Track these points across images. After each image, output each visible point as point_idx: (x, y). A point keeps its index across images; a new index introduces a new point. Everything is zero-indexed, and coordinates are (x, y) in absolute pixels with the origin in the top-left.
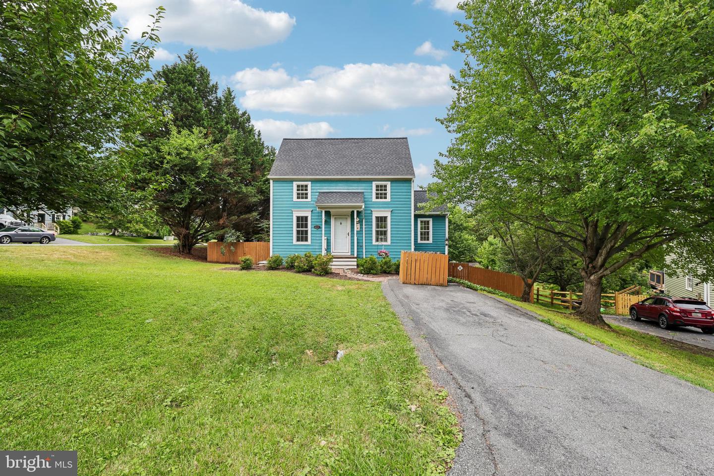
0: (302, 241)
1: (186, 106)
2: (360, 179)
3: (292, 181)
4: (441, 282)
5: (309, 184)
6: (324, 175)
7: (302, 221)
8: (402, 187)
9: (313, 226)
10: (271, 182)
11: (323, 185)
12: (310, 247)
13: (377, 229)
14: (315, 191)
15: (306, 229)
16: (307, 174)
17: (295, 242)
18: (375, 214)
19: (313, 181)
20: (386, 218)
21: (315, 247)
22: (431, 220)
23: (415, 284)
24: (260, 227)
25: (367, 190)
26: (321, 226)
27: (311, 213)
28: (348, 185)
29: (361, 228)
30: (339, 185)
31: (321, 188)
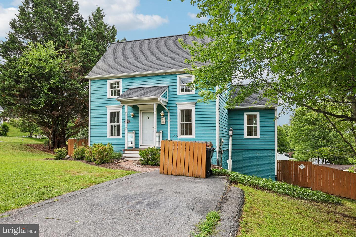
0: (115, 135)
1: (45, 24)
2: (165, 73)
3: (106, 79)
4: (199, 173)
5: (120, 81)
6: (133, 71)
7: (115, 116)
9: (123, 121)
10: (90, 81)
11: (133, 81)
12: (121, 141)
13: (183, 123)
14: (125, 87)
15: (118, 124)
16: (118, 72)
18: (180, 107)
19: (124, 78)
20: (190, 110)
22: (258, 114)
23: (172, 174)
25: (172, 84)
26: (131, 121)
27: (121, 108)
28: (155, 79)
29: (167, 121)
30: (147, 80)
31: (130, 84)
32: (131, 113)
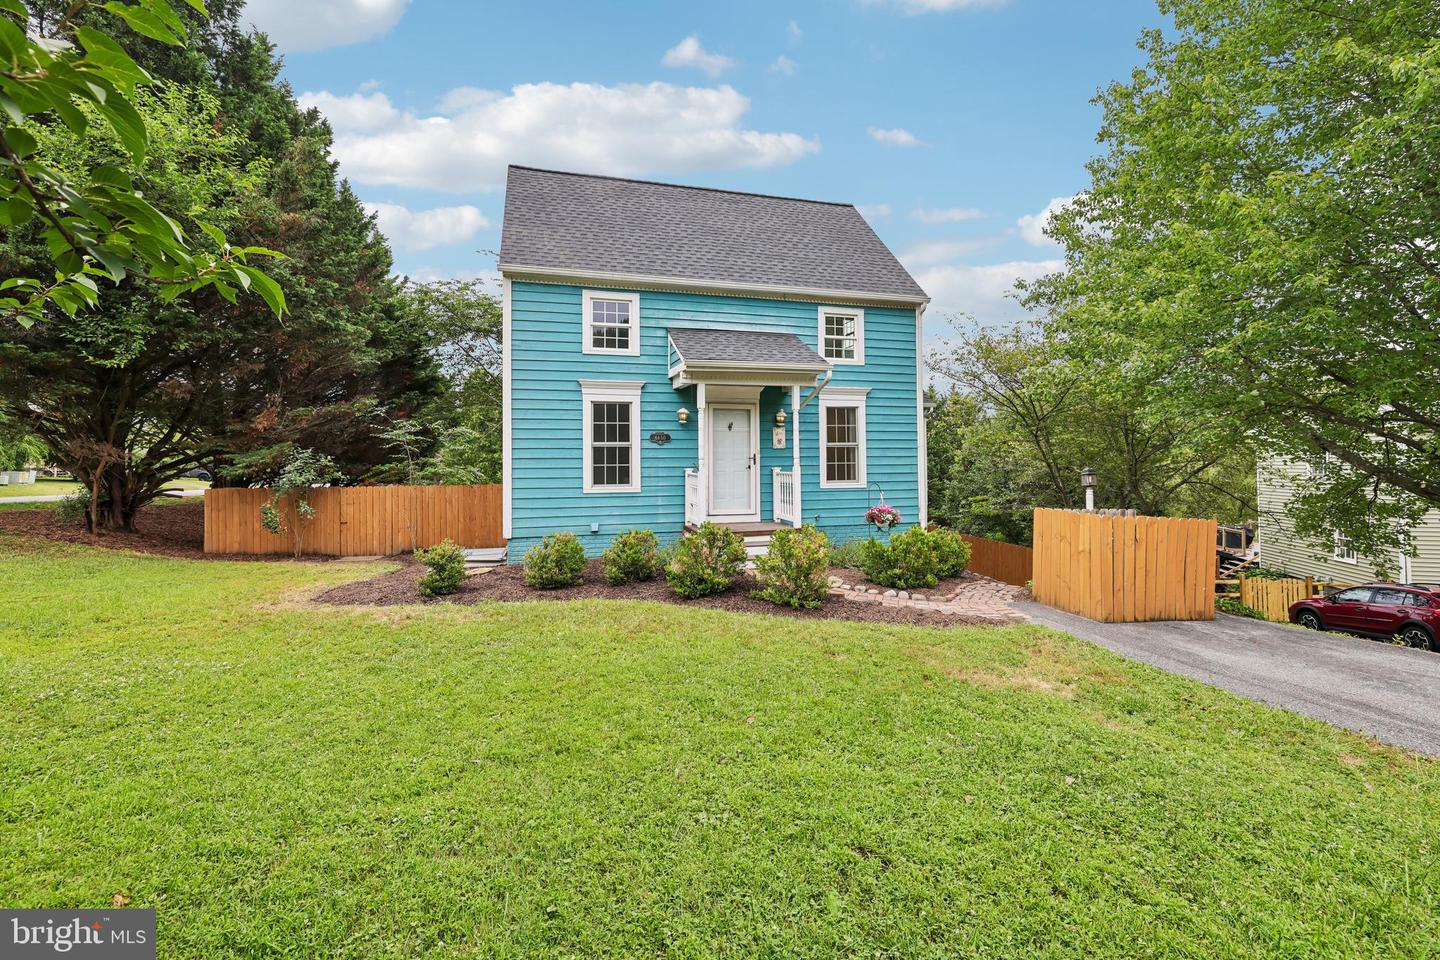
0: (611, 481)
2: (784, 295)
3: (577, 286)
5: (635, 300)
6: (681, 274)
7: (611, 418)
8: (892, 324)
9: (648, 435)
11: (679, 306)
12: (639, 502)
13: (832, 445)
14: (652, 323)
15: (624, 444)
16: (628, 270)
17: (588, 485)
18: (826, 401)
19: (646, 292)
20: (853, 410)
21: (652, 501)
24: (388, 441)
25: (802, 329)
26: (673, 435)
27: (639, 392)
28: (752, 311)
29: (789, 440)
30: (726, 309)
31: (671, 315)
32: (680, 411)
